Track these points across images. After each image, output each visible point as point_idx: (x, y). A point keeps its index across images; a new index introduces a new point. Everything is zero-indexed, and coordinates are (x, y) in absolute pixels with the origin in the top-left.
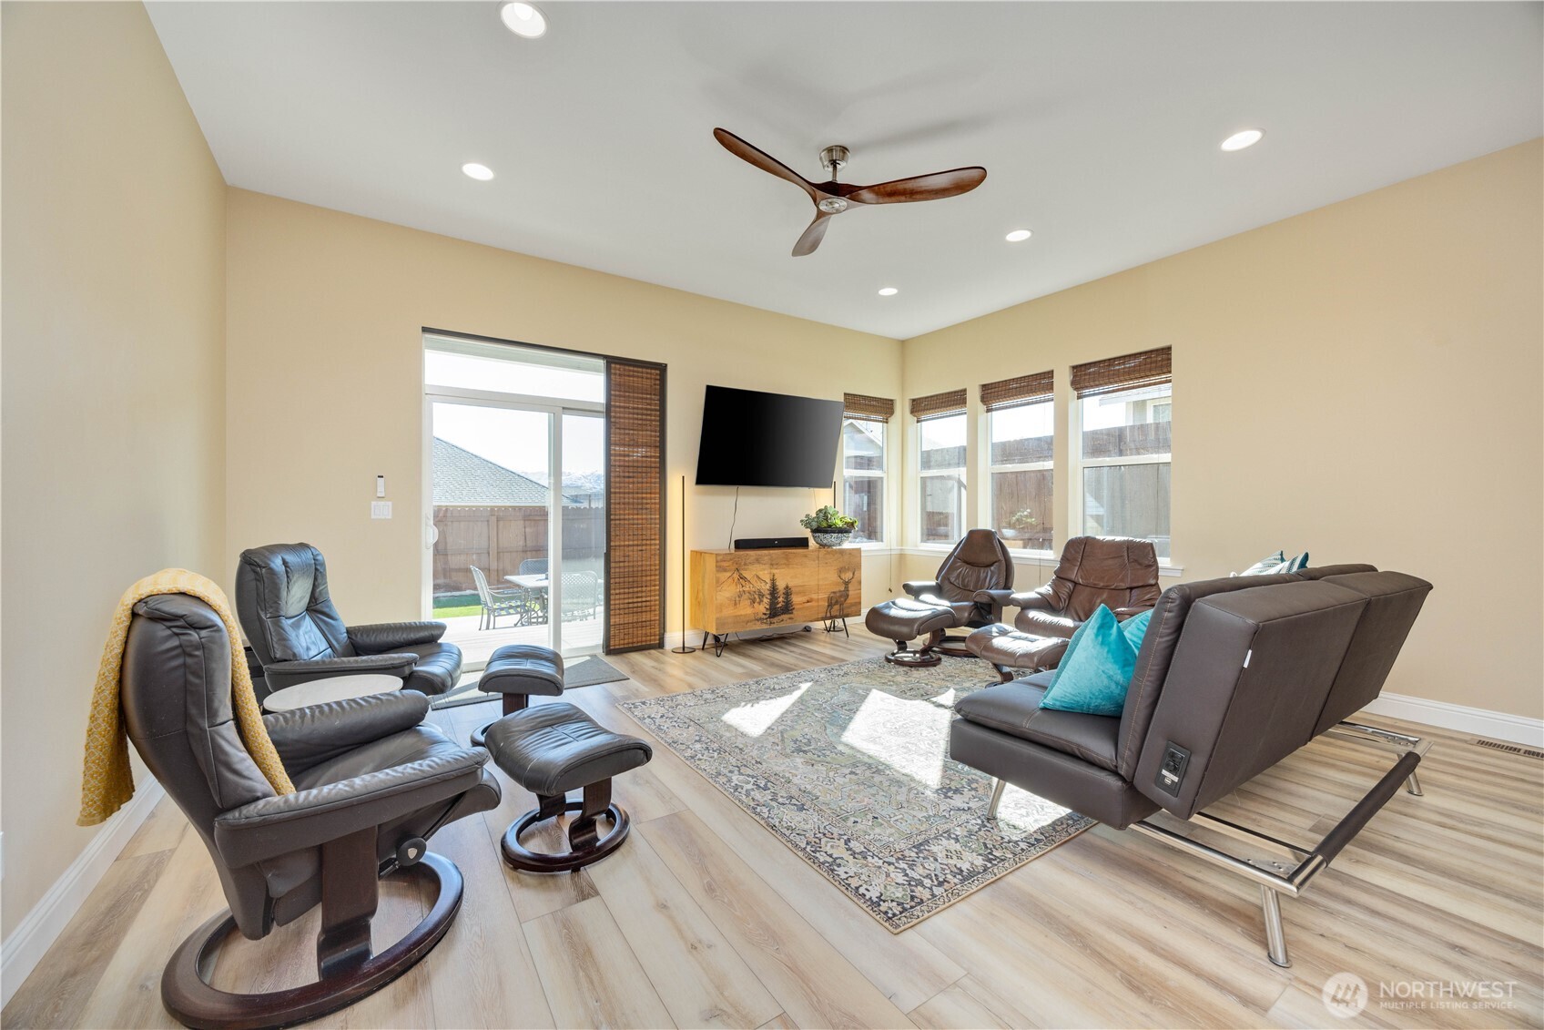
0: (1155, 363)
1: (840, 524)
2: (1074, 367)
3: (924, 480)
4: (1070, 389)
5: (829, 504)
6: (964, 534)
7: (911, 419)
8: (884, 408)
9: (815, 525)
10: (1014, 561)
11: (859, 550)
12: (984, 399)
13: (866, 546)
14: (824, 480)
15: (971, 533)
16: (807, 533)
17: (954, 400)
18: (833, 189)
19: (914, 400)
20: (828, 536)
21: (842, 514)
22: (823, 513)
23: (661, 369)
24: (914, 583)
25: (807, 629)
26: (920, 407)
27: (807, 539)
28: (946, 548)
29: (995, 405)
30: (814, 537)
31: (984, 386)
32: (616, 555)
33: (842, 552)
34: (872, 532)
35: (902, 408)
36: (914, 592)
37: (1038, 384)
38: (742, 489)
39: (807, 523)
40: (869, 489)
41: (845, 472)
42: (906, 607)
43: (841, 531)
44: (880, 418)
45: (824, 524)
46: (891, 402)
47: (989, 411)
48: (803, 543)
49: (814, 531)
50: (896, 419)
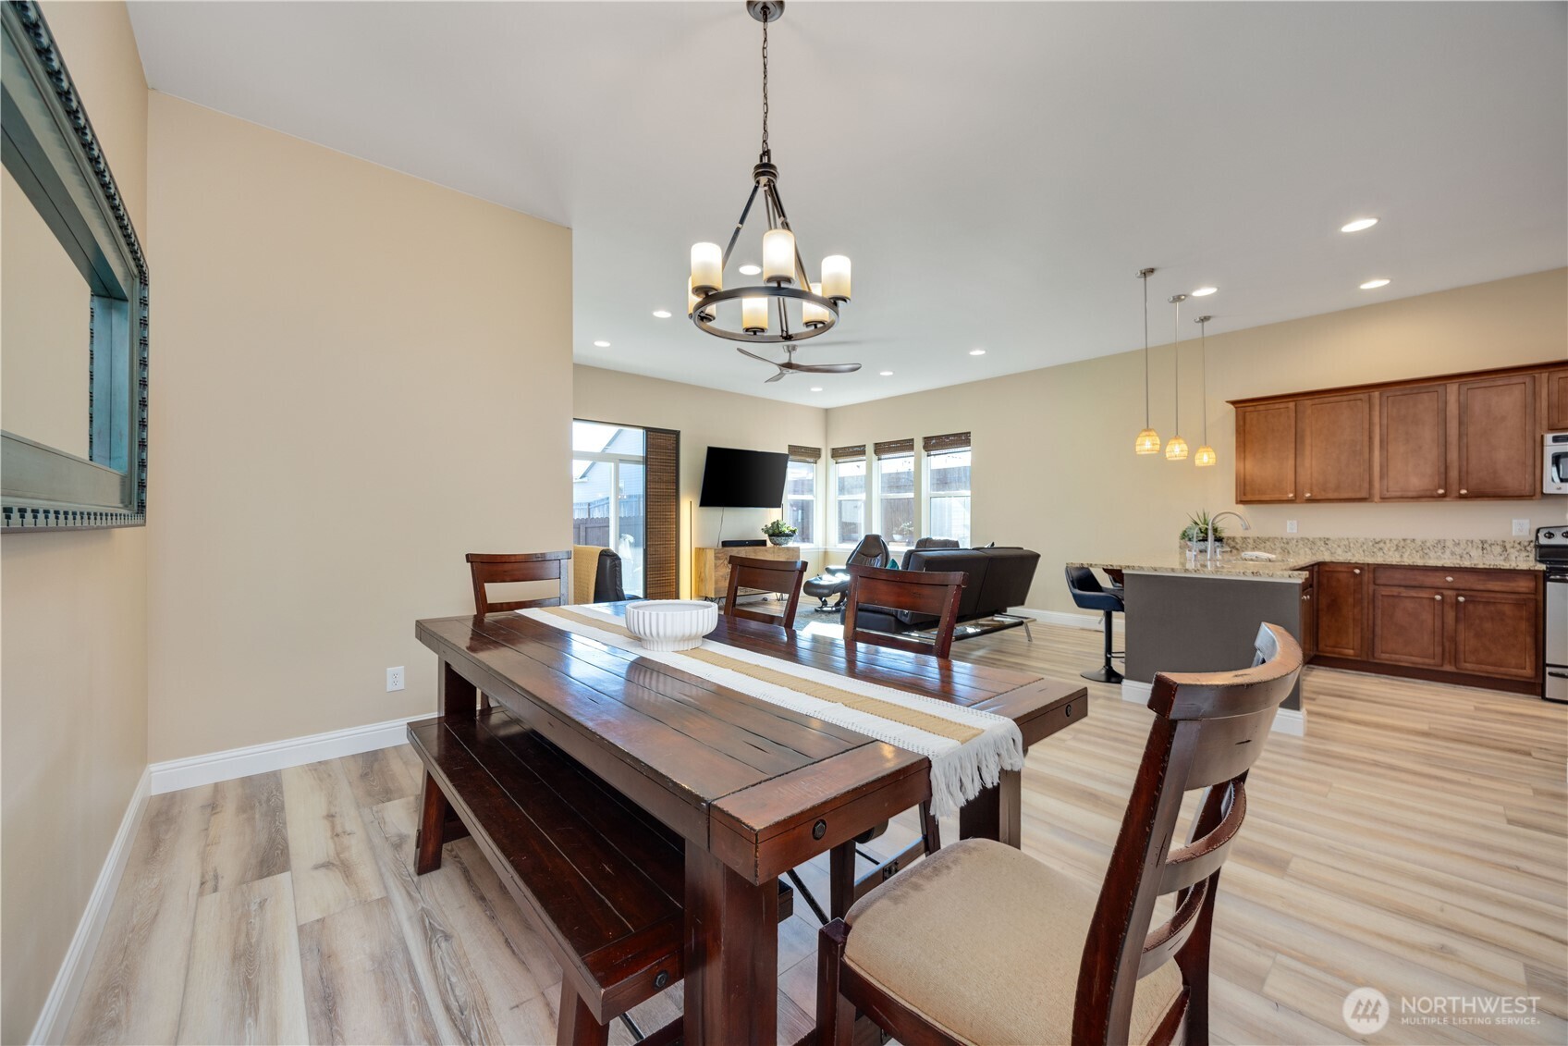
0: (962, 439)
1: (787, 532)
2: (925, 438)
3: (840, 502)
4: (923, 451)
5: (780, 519)
6: (863, 538)
7: (832, 461)
8: (814, 454)
9: (771, 531)
10: (890, 554)
11: (798, 548)
12: (876, 452)
13: (803, 546)
14: (776, 503)
15: (867, 537)
16: (766, 537)
17: (858, 451)
18: (789, 366)
19: (833, 449)
20: (779, 539)
21: (787, 526)
22: (776, 524)
23: (677, 434)
24: (832, 567)
25: (765, 600)
26: (838, 454)
27: (765, 541)
28: (852, 546)
29: (883, 457)
30: (770, 540)
31: (876, 444)
32: (651, 550)
33: (788, 549)
34: (806, 537)
35: (826, 454)
36: (832, 572)
37: (906, 445)
38: (726, 509)
39: (766, 531)
40: (805, 508)
41: (788, 496)
42: (827, 580)
43: (787, 535)
44: (812, 460)
45: (777, 531)
46: (819, 450)
47: (879, 459)
48: (763, 543)
49: (770, 536)
50: (822, 461)
